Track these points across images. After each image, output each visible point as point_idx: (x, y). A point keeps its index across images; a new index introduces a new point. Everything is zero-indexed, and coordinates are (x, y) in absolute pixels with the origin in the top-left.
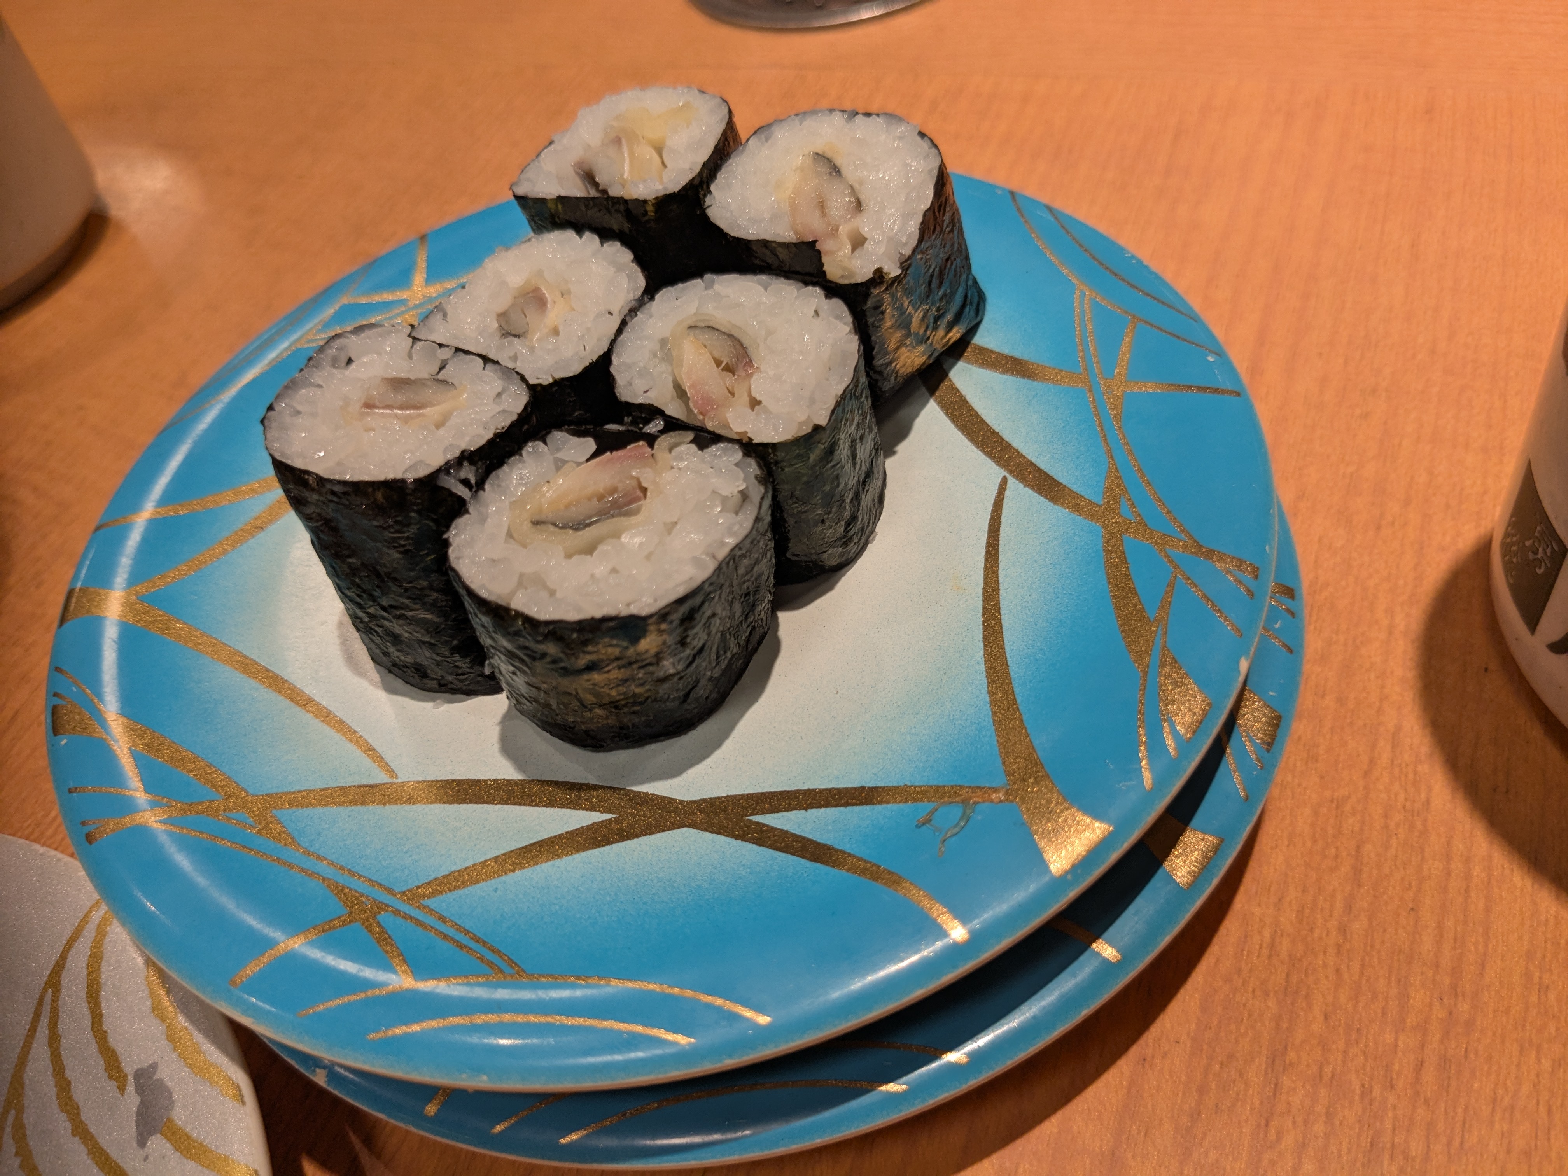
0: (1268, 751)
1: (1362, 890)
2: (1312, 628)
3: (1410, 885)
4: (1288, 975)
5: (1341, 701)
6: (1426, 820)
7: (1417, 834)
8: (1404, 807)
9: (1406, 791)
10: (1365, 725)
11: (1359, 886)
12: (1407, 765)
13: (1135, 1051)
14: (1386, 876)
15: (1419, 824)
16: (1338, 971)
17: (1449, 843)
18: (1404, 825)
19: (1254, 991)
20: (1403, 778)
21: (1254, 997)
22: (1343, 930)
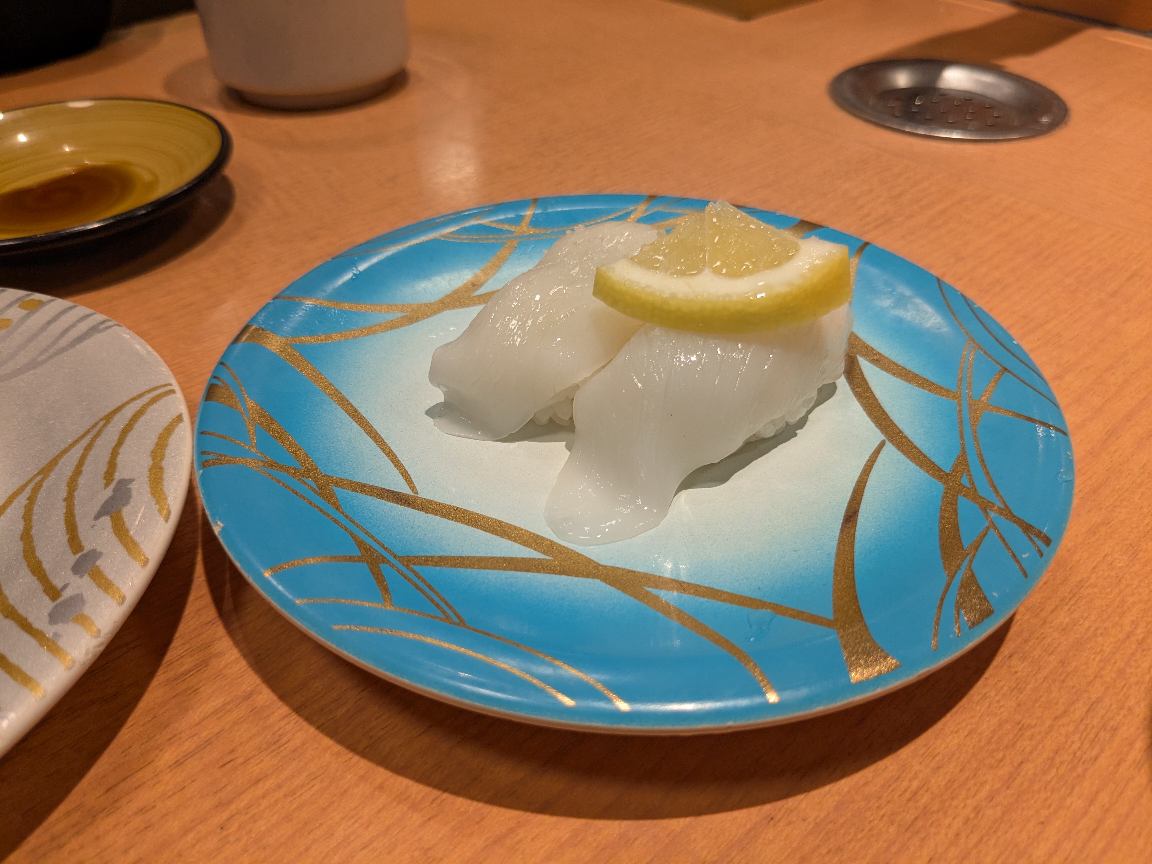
0: (970, 628)
1: (1008, 792)
2: (1067, 608)
3: (1050, 806)
4: (916, 819)
5: (1062, 663)
6: (1087, 770)
7: (1074, 775)
8: (1075, 754)
9: (1082, 744)
10: (1074, 687)
11: (1008, 788)
12: (1093, 727)
13: (767, 808)
14: (1034, 791)
15: (1080, 770)
16: (958, 835)
17: (1097, 792)
18: (1068, 765)
19: (883, 816)
20: (1084, 735)
21: (881, 820)
22: (977, 810)
